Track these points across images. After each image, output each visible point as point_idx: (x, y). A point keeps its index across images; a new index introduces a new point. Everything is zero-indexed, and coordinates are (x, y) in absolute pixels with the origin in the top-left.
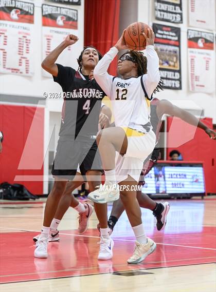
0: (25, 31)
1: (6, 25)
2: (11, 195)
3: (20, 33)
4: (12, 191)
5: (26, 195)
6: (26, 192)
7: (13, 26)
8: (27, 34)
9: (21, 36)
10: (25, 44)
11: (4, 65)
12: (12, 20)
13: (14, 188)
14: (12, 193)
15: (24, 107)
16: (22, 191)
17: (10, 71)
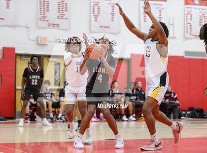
0: (204, 11)
1: (192, 8)
2: (195, 115)
3: (200, 12)
4: (196, 113)
5: (205, 115)
6: (205, 113)
7: (196, 9)
8: (205, 13)
9: (201, 14)
10: (203, 19)
11: (191, 33)
12: (195, 4)
13: (197, 111)
14: (196, 114)
15: (203, 60)
16: (203, 113)
17: (194, 37)
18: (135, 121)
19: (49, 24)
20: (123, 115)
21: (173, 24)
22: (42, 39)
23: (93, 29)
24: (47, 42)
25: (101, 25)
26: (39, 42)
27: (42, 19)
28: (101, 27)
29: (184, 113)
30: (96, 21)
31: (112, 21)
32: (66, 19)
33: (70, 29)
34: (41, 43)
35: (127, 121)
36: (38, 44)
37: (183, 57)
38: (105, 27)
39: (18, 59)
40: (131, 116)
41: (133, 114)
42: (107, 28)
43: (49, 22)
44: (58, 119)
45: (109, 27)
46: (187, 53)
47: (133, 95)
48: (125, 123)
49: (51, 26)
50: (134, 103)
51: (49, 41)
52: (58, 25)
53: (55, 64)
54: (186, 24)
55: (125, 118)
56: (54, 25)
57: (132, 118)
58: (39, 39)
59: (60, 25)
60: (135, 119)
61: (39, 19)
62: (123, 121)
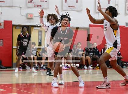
18: (92, 69)
19: (34, 5)
20: (85, 65)
21: (118, 5)
22: (30, 15)
23: (64, 8)
24: (33, 17)
25: (70, 6)
26: (28, 17)
27: (30, 2)
28: (69, 7)
29: (125, 64)
30: (66, 3)
31: (77, 3)
32: (46, 1)
33: (48, 8)
34: (29, 17)
35: (87, 69)
36: (28, 18)
37: (125, 26)
38: (72, 7)
39: (14, 29)
40: (90, 66)
41: (91, 64)
42: (73, 8)
43: (35, 4)
44: (41, 68)
45: (75, 7)
46: (127, 24)
47: (91, 52)
48: (86, 71)
49: (36, 6)
50: (92, 57)
51: (34, 16)
52: (41, 5)
53: (39, 32)
54: (126, 4)
55: (85, 67)
56: (38, 6)
57: (90, 67)
58: (28, 15)
59: (42, 6)
60: (92, 68)
61: (28, 2)
62: (84, 69)
